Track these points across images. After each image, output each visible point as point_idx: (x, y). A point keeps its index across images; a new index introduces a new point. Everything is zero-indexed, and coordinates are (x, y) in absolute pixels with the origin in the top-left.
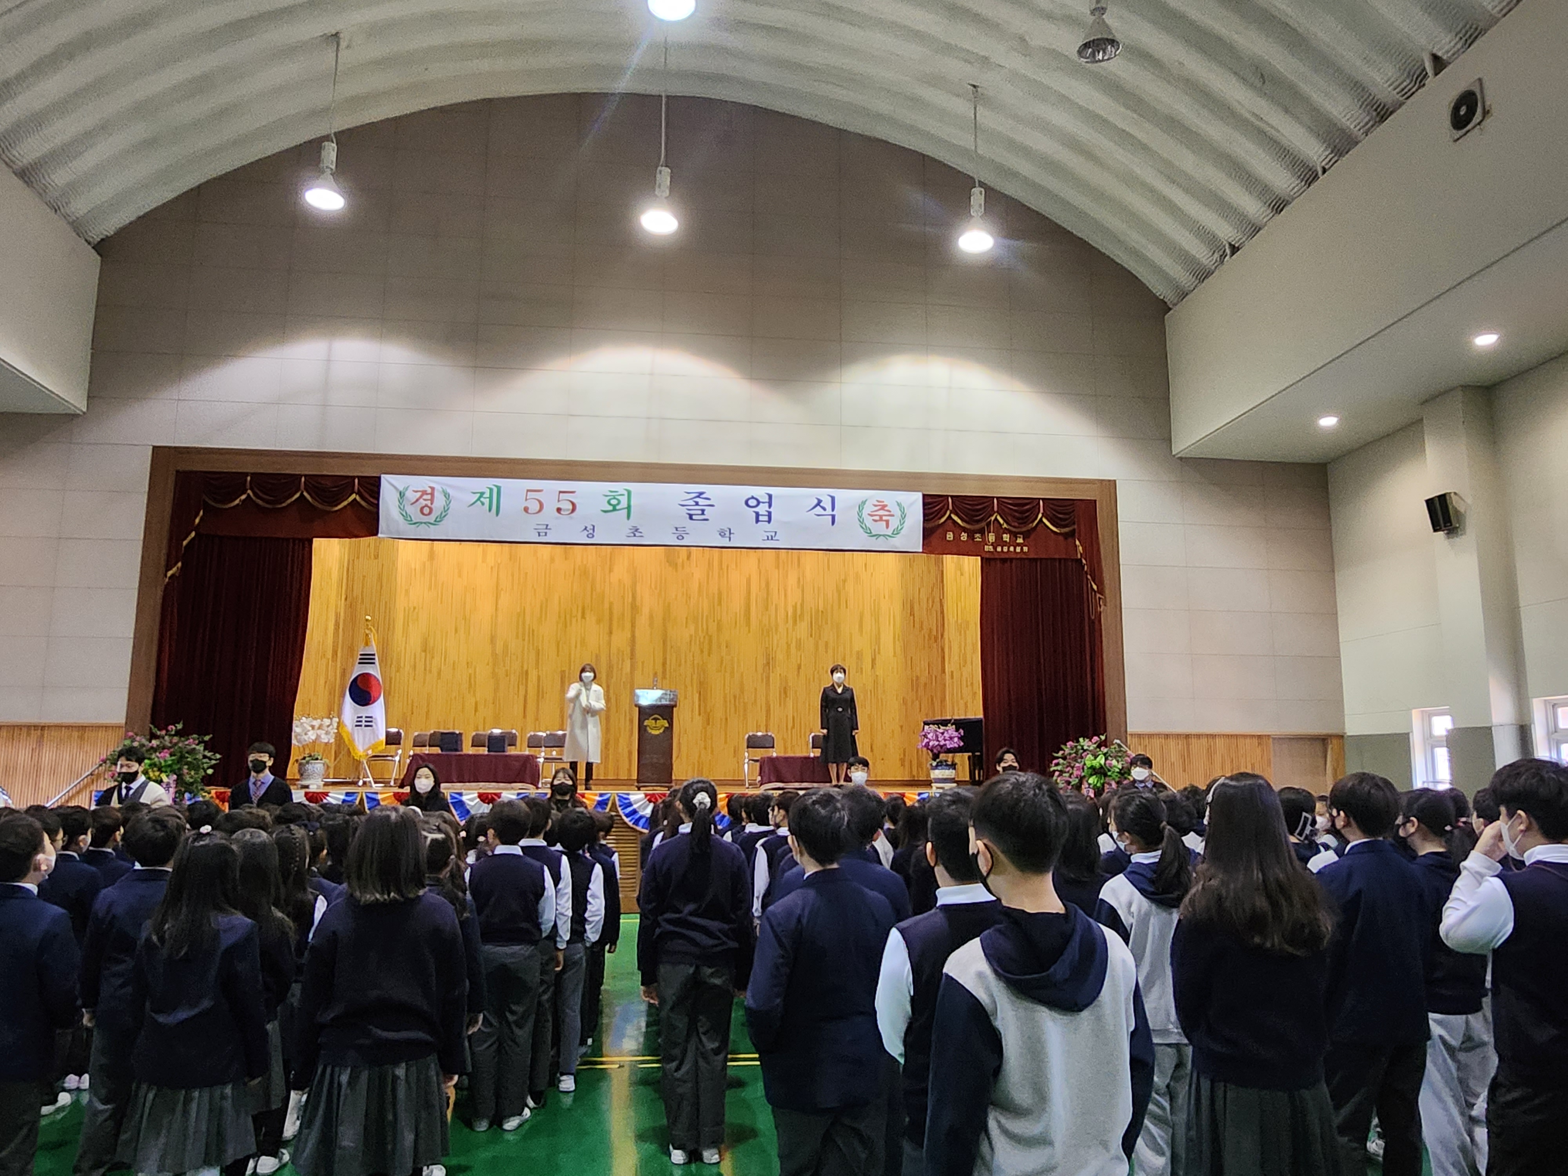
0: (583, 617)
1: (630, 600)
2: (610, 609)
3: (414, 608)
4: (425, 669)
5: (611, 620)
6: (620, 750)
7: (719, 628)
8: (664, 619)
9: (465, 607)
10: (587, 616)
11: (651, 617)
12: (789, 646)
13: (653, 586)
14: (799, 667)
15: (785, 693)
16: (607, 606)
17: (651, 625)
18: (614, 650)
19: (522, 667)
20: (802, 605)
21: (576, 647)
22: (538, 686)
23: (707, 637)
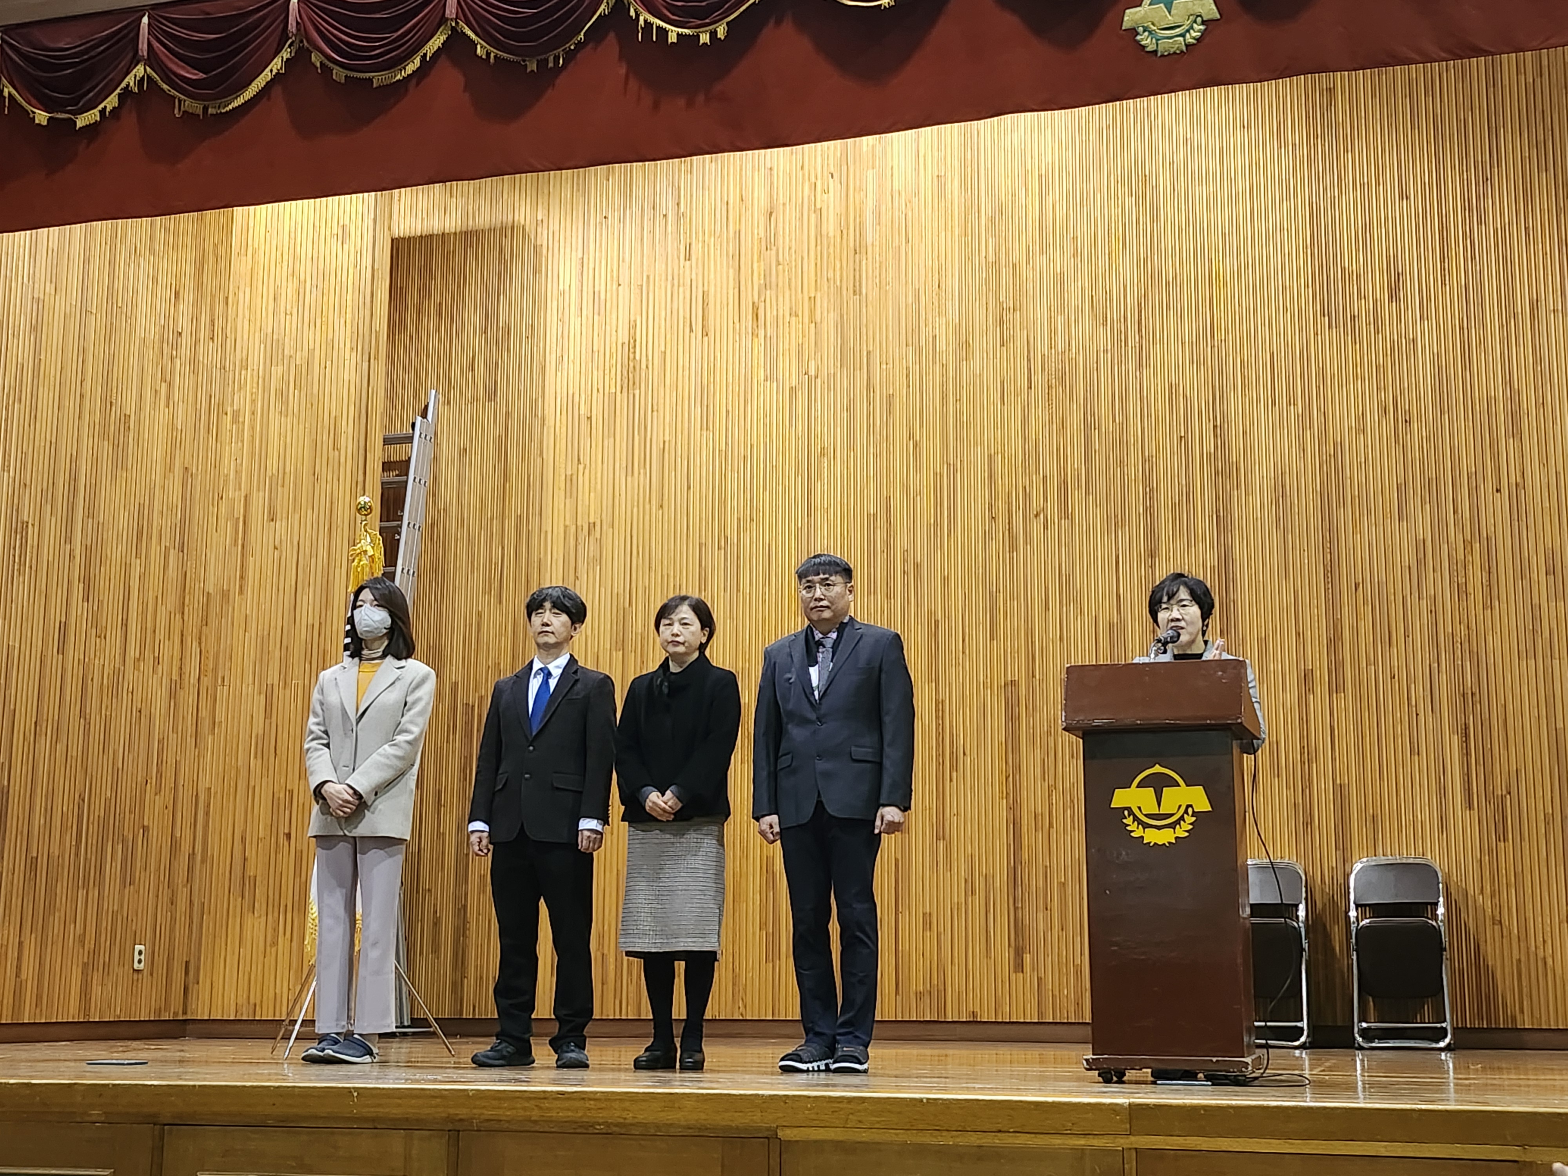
0: (1065, 512)
1: (1209, 446)
3: (591, 526)
7: (1518, 510)
8: (1325, 499)
10: (1078, 513)
11: (1280, 493)
13: (1281, 398)
16: (1135, 471)
21: (1046, 608)
23: (1476, 546)
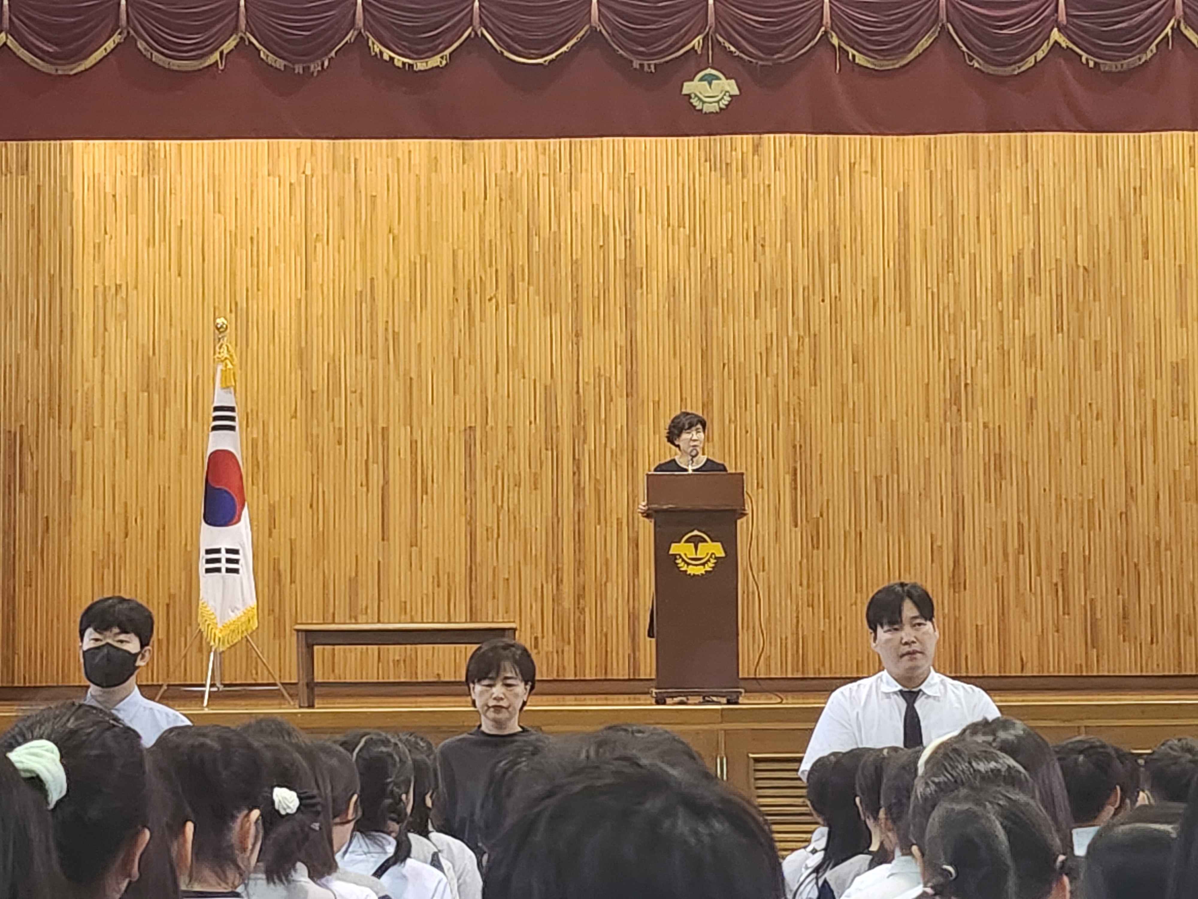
0: (512, 299)
1: (621, 255)
2: (574, 278)
3: (118, 287)
4: (150, 431)
5: (577, 301)
6: (610, 611)
7: (835, 319)
8: (703, 301)
9: (233, 282)
10: (522, 299)
12: (1004, 353)
13: (674, 222)
14: (1032, 404)
15: (999, 468)
16: (565, 269)
17: (672, 314)
18: (587, 376)
19: (374, 422)
20: (1035, 255)
21: (497, 372)
22: (414, 466)
23: (807, 340)
